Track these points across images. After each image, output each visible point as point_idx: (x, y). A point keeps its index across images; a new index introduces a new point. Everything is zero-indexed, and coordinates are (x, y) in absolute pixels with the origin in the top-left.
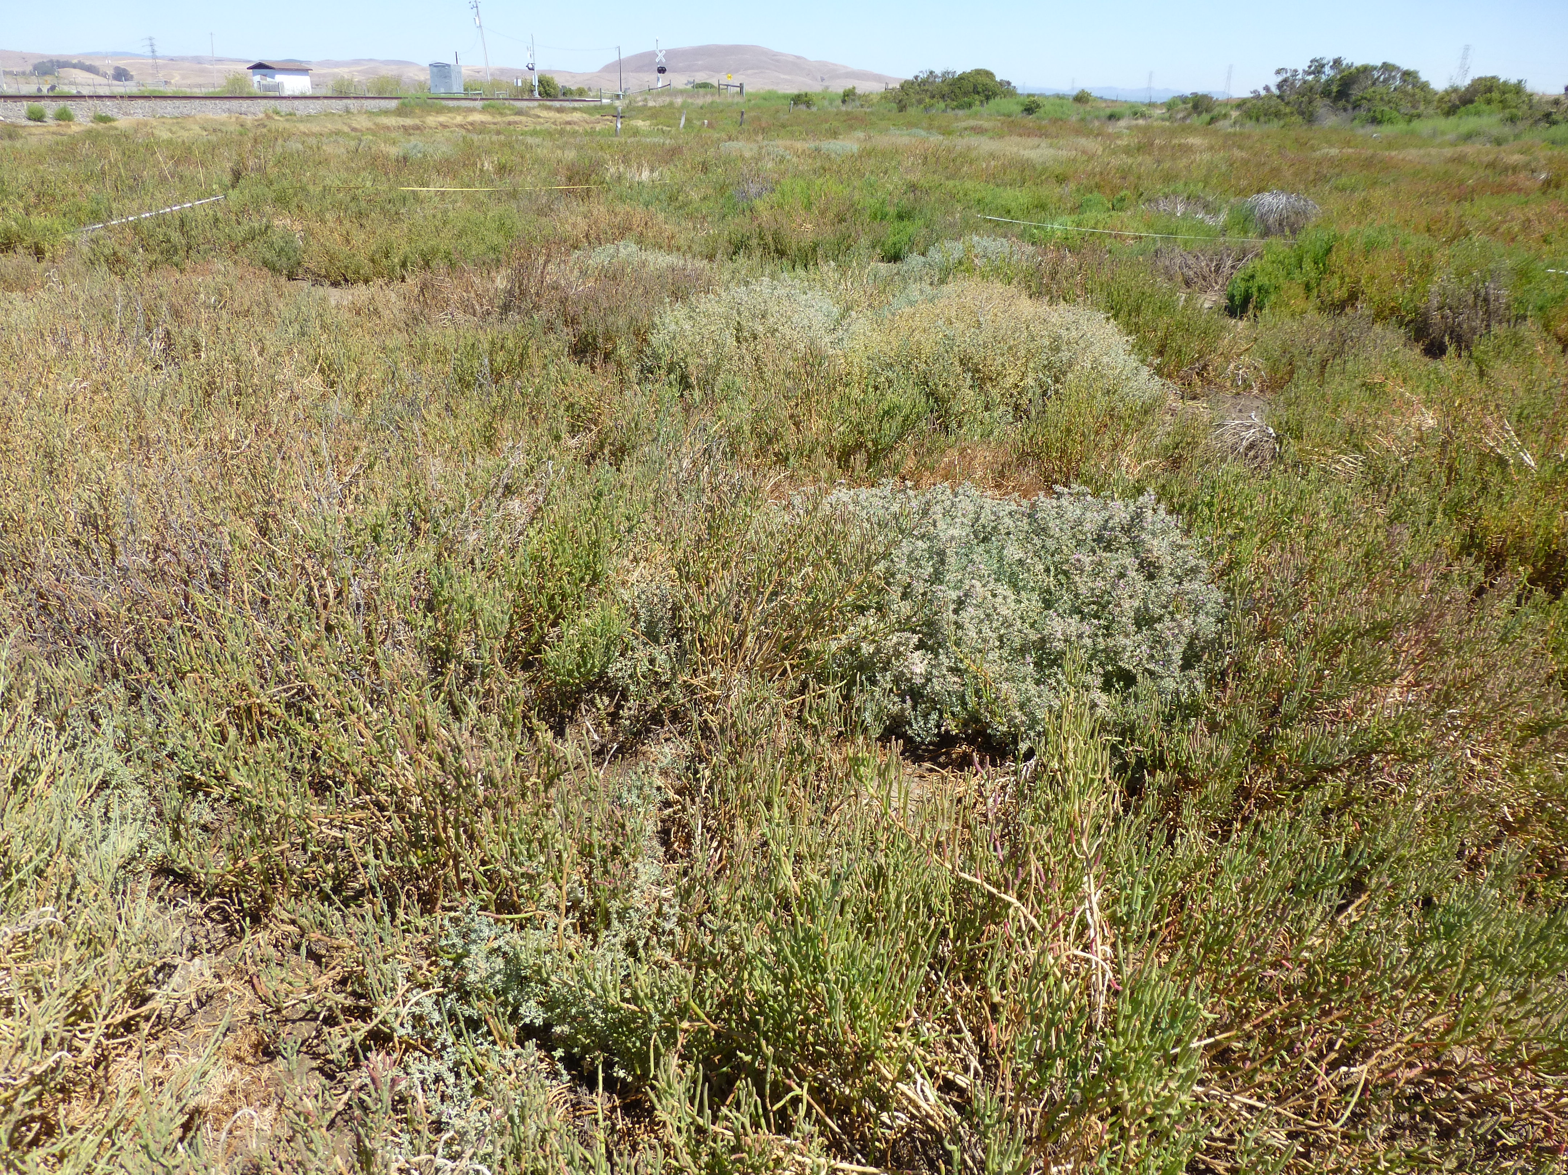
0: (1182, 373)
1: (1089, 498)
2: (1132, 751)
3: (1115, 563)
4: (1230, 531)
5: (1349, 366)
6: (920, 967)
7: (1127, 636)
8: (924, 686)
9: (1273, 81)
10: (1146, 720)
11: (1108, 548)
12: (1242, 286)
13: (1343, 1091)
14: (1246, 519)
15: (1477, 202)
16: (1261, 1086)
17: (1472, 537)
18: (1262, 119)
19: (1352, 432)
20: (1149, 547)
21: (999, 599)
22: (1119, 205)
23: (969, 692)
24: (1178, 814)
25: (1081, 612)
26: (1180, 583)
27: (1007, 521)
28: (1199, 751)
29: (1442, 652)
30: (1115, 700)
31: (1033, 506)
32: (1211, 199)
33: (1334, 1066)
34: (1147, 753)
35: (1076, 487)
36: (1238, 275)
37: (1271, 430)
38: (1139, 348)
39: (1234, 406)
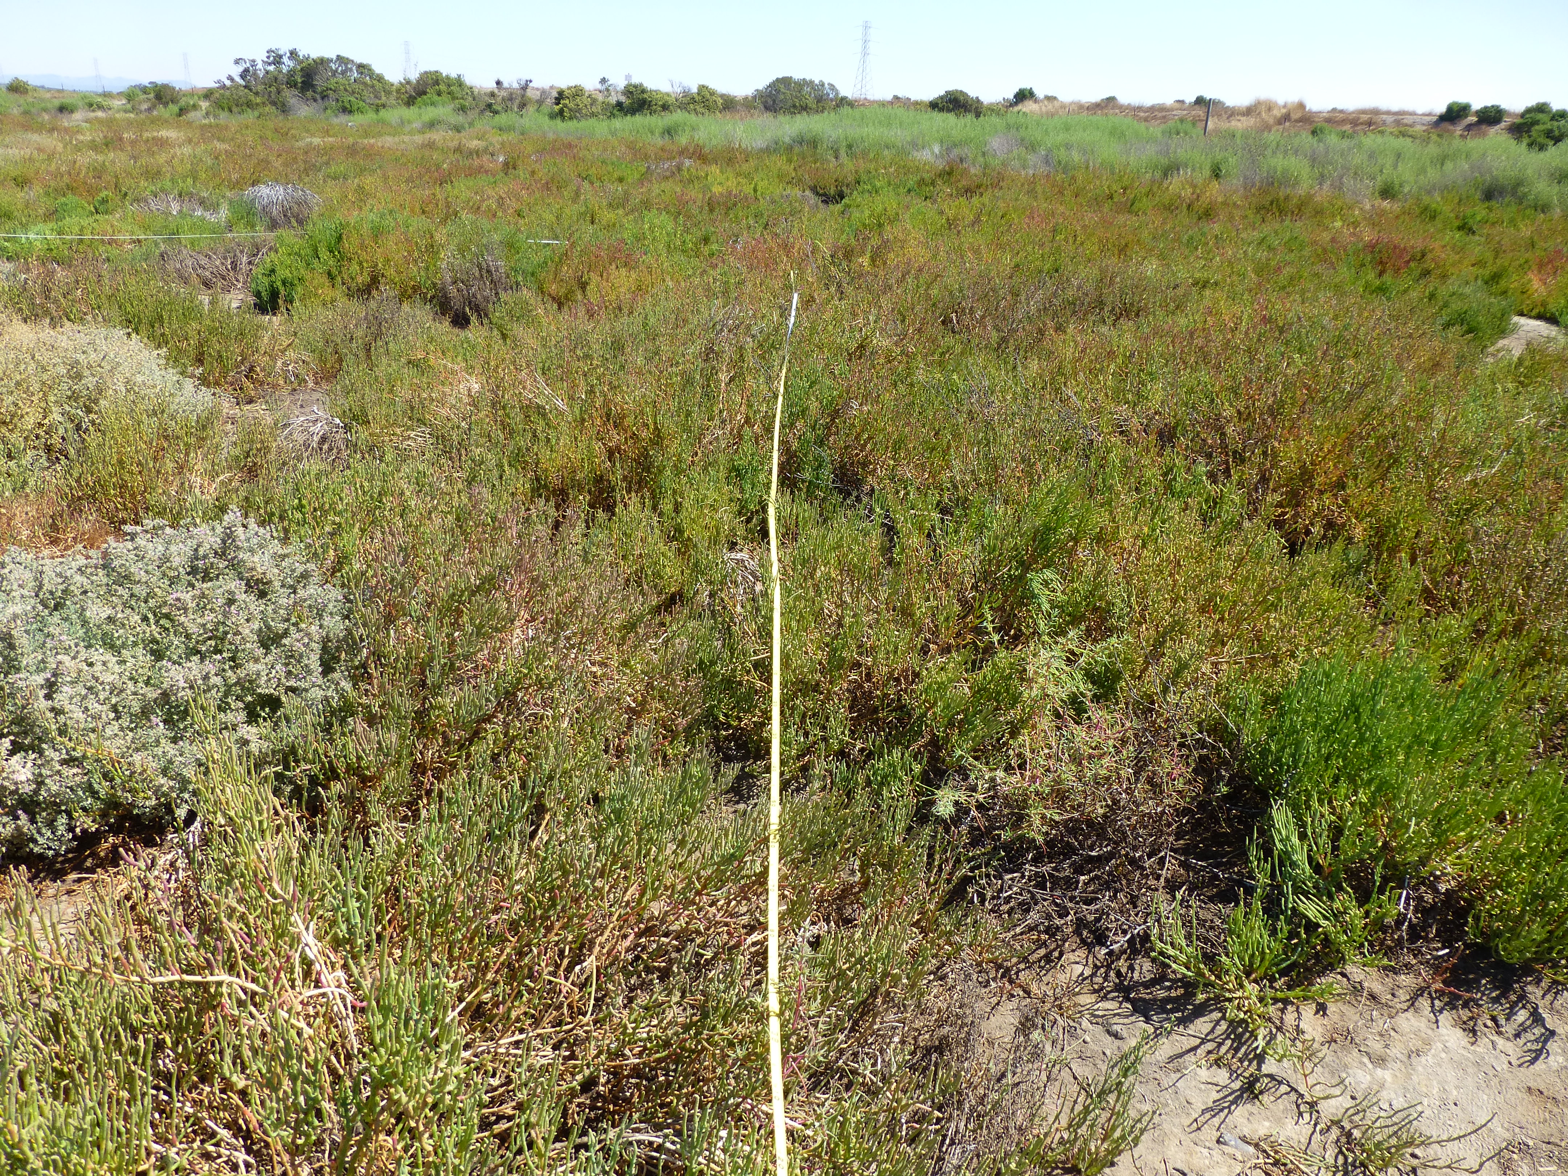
0: (229, 379)
1: (168, 530)
2: (299, 772)
3: (221, 591)
4: (328, 529)
5: (391, 346)
6: (143, 1095)
7: (257, 661)
8: (36, 792)
9: (236, 71)
10: (305, 737)
11: (206, 578)
12: (266, 281)
13: (583, 986)
14: (339, 514)
15: (456, 184)
16: (518, 1020)
17: (538, 479)
18: (235, 109)
19: (412, 408)
20: (249, 565)
21: (98, 667)
22: (101, 208)
23: (97, 777)
24: (365, 814)
25: (198, 652)
26: (295, 592)
27: (78, 578)
28: (367, 748)
29: (544, 586)
30: (266, 727)
31: (105, 554)
32: (205, 194)
33: (569, 969)
34: (316, 769)
35: (149, 523)
36: (258, 271)
37: (337, 421)
38: (174, 359)
39: (294, 402)
